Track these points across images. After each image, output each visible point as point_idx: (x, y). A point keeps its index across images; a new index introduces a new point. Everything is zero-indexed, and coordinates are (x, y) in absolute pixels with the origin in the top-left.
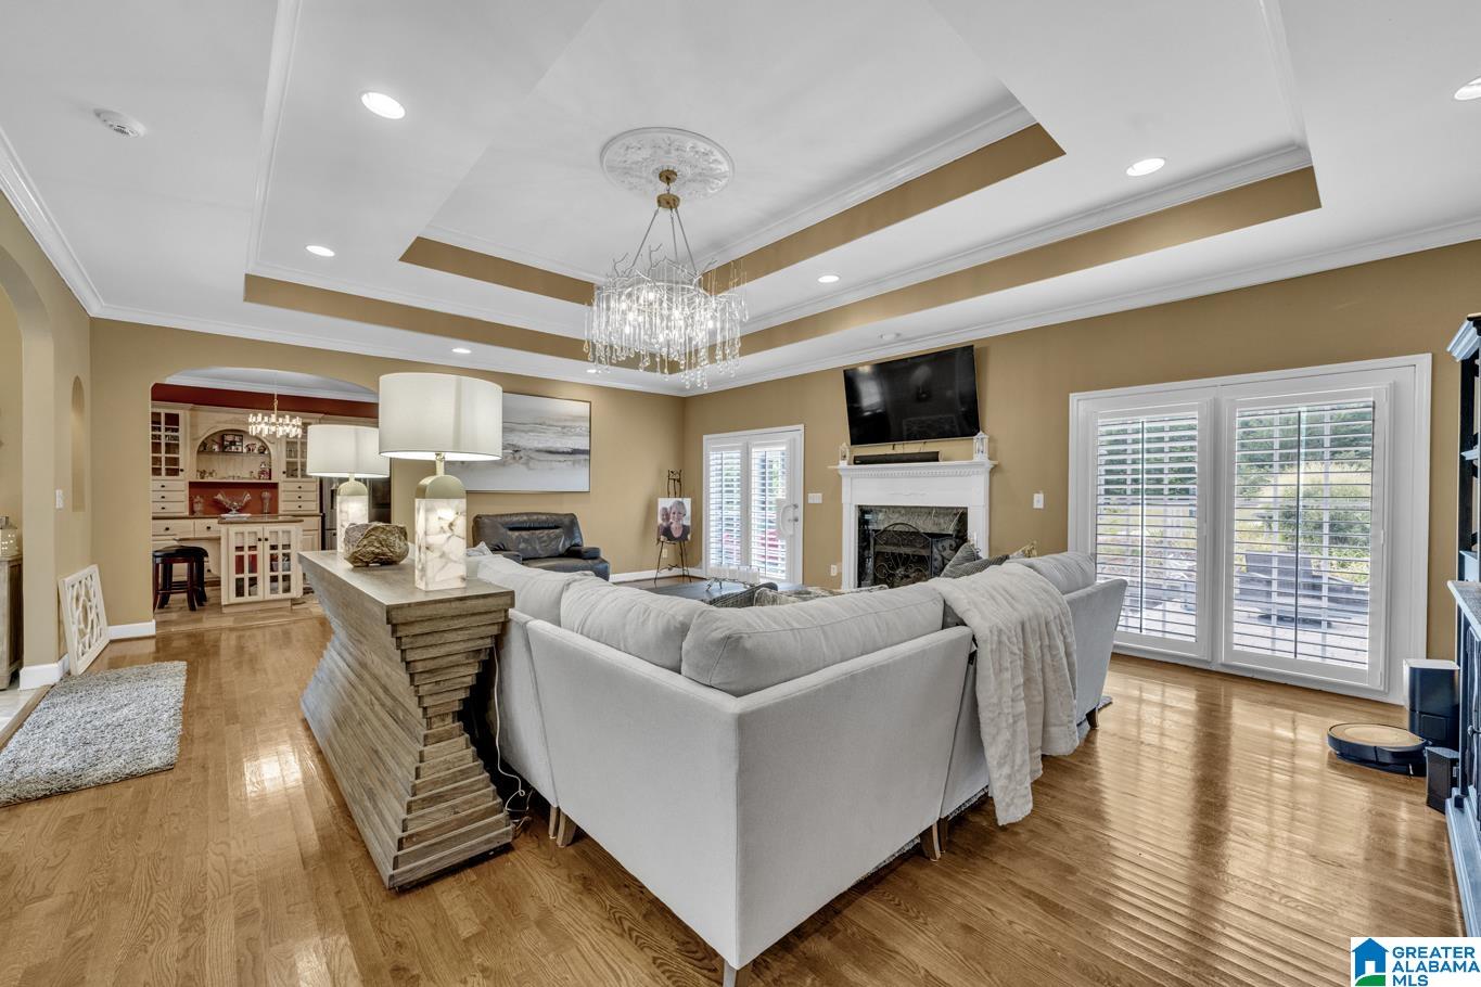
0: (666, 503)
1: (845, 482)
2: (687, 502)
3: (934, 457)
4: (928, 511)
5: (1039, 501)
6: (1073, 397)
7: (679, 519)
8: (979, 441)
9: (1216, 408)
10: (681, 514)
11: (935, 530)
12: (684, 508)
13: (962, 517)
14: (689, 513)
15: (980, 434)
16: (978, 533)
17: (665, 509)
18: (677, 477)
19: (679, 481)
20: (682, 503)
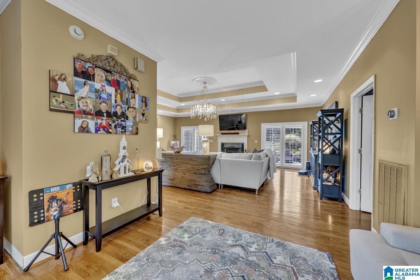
0: (173, 142)
1: (219, 138)
2: (178, 142)
3: (238, 133)
4: (236, 143)
5: (256, 142)
6: (262, 124)
7: (176, 146)
8: (247, 131)
9: (283, 127)
10: (177, 145)
11: (237, 147)
12: (177, 144)
13: (243, 145)
14: (178, 145)
15: (246, 130)
16: (246, 147)
17: (173, 144)
18: (175, 136)
19: (176, 137)
20: (177, 142)
